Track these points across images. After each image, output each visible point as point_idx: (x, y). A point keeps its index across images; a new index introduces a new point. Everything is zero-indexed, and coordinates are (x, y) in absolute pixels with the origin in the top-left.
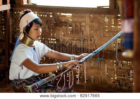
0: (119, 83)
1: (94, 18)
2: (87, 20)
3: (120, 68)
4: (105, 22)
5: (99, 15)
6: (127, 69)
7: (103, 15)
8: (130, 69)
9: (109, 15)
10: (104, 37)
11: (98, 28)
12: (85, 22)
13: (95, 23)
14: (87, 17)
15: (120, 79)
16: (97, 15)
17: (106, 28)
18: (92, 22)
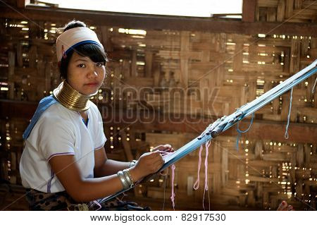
0: (255, 192)
1: (201, 41)
2: (182, 44)
3: (259, 158)
4: (226, 52)
5: (213, 34)
6: (275, 160)
7: (223, 35)
8: (282, 160)
9: (236, 35)
10: (224, 85)
11: (211, 64)
12: (179, 50)
13: (203, 52)
14: (183, 38)
15: (257, 182)
16: (208, 35)
17: (229, 66)
18: (195, 49)
